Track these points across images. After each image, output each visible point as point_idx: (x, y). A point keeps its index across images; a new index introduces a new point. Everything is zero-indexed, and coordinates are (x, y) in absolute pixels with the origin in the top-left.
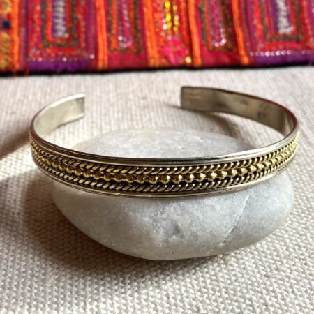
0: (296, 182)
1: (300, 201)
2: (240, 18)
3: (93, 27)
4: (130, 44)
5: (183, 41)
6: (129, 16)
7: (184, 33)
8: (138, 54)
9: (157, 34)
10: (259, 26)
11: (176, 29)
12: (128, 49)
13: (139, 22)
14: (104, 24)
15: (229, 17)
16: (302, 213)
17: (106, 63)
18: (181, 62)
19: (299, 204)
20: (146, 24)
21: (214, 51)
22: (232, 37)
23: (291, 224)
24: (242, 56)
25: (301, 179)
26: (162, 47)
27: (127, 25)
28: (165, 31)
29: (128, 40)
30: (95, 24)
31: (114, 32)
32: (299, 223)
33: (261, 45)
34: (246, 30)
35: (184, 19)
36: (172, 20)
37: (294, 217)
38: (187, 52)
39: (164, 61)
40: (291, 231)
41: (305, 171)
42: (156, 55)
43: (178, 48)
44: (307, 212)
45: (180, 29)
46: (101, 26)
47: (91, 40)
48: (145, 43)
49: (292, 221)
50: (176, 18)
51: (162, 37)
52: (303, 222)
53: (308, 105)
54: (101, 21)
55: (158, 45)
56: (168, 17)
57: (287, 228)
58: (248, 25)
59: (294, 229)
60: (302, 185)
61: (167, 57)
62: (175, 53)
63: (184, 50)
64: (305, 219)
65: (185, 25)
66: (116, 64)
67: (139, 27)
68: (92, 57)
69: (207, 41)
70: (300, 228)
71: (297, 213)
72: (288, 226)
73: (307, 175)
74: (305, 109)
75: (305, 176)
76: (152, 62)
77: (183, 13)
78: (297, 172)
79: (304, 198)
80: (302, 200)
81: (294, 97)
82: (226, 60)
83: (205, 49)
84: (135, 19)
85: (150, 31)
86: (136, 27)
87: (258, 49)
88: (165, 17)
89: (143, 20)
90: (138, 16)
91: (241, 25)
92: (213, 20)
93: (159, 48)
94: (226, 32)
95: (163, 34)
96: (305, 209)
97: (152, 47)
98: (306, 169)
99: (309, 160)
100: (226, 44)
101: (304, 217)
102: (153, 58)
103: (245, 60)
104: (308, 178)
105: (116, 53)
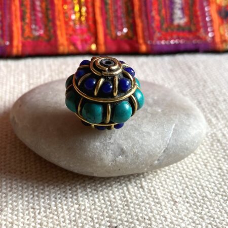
0: (193, 170)
1: (196, 189)
2: (140, 10)
3: (8, 16)
4: (42, 32)
5: (89, 29)
6: (41, 6)
7: (91, 22)
8: (49, 41)
9: (66, 23)
10: (157, 17)
11: (83, 19)
12: (40, 36)
13: (50, 12)
14: (18, 14)
15: (130, 8)
16: (198, 201)
17: (20, 49)
18: (87, 48)
19: (195, 193)
20: (57, 14)
21: (116, 40)
22: (133, 27)
23: (188, 213)
24: (141, 44)
25: (197, 168)
26: (71, 35)
27: (40, 15)
28: (74, 21)
29: (40, 28)
30: (10, 13)
31: (27, 21)
32: (195, 212)
33: (158, 35)
34: (145, 21)
35: (91, 10)
36: (80, 11)
37: (190, 206)
38: (93, 40)
39: (72, 48)
40: (188, 221)
41: (200, 159)
42: (65, 43)
43: (85, 36)
44: (202, 201)
45: (87, 19)
46: (16, 16)
47: (6, 28)
48: (55, 32)
49: (188, 210)
50: (84, 9)
51: (70, 26)
52: (198, 211)
53: (203, 96)
54: (16, 10)
55: (67, 34)
56: (77, 8)
57: (184, 218)
58: (147, 16)
59: (190, 218)
60: (198, 174)
61: (74, 45)
62: (82, 41)
63: (90, 38)
64: (200, 208)
65: (91, 16)
66: (29, 50)
67: (50, 17)
68: (8, 43)
69: (111, 30)
70: (195, 218)
71: (193, 202)
72: (185, 216)
73: (202, 163)
74: (200, 99)
75: (201, 164)
76: (61, 49)
77: (90, 4)
78: (193, 161)
79: (200, 187)
80: (198, 188)
81: (190, 88)
82: (127, 47)
83: (109, 37)
84: (47, 9)
85: (60, 20)
86: (47, 17)
87: (155, 38)
88: (73, 8)
89: (53, 11)
90: (49, 7)
91: (140, 16)
92: (116, 11)
93: (68, 36)
94: (127, 22)
95: (71, 23)
96: (200, 198)
97: (62, 35)
98: (201, 157)
99: (203, 149)
100: (127, 33)
101: (200, 206)
102: (63, 45)
103: (143, 48)
104: (204, 166)
105: (29, 40)
